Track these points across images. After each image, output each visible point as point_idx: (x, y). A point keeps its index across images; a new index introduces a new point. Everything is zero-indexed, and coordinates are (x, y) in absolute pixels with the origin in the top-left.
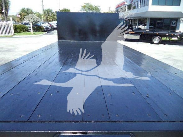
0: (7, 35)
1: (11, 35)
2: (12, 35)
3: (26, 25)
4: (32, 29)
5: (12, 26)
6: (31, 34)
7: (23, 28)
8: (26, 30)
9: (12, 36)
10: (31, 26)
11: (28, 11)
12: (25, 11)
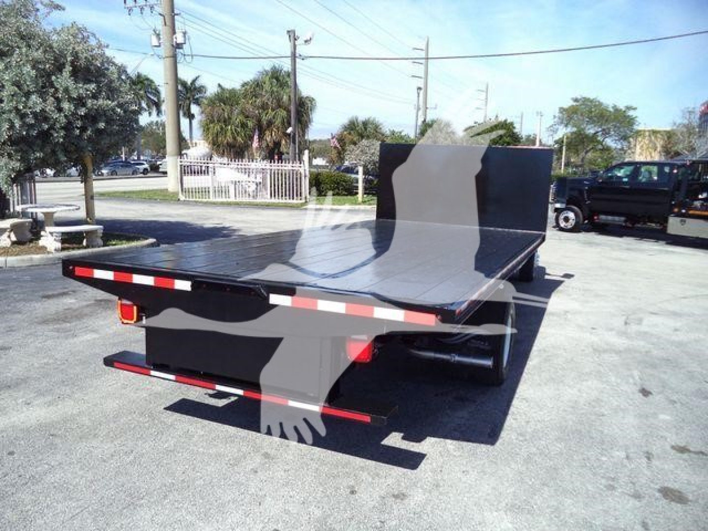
0: (289, 201)
1: (301, 202)
2: (303, 201)
3: (348, 172)
4: (360, 185)
5: (305, 176)
6: (356, 203)
7: (338, 183)
8: (346, 190)
9: (302, 205)
10: (360, 177)
11: (366, 129)
12: (357, 128)
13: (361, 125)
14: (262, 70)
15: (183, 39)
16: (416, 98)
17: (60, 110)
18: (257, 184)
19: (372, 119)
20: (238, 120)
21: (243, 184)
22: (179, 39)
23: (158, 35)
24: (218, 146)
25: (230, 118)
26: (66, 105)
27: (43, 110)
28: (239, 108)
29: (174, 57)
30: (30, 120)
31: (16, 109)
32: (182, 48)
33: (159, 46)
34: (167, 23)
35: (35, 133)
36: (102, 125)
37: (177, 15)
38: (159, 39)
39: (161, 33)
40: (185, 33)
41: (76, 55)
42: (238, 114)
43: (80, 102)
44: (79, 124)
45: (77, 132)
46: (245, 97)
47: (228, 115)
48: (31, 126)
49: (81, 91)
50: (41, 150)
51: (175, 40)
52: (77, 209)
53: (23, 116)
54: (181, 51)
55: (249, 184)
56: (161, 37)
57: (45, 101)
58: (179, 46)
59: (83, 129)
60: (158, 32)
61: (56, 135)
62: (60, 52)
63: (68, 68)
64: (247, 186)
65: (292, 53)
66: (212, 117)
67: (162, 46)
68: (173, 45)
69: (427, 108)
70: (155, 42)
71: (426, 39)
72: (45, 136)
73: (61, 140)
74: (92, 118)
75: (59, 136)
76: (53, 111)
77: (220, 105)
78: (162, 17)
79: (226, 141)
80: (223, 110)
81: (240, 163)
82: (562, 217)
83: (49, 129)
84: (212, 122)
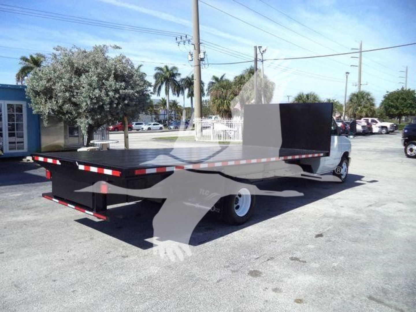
11: (308, 99)
12: (303, 99)
13: (305, 96)
14: (245, 69)
15: (203, 55)
16: (346, 78)
17: (107, 95)
18: (234, 131)
19: (312, 93)
20: (230, 97)
21: (228, 131)
22: (202, 56)
23: (192, 55)
24: (220, 112)
25: (226, 96)
26: (111, 93)
27: (100, 96)
28: (231, 90)
29: (199, 66)
30: (95, 101)
31: (89, 96)
32: (204, 61)
33: (192, 60)
34: (196, 48)
35: (96, 106)
36: (126, 102)
37: (201, 43)
38: (192, 57)
39: (193, 53)
40: (204, 53)
41: (116, 70)
42: (230, 94)
43: (116, 91)
44: (116, 102)
45: (115, 105)
46: (235, 85)
47: (225, 95)
48: (95, 104)
49: (117, 86)
50: (100, 114)
51: (199, 56)
52: (116, 142)
53: (92, 99)
54: (203, 62)
55: (231, 132)
56: (193, 55)
57: (101, 91)
58: (202, 59)
59: (118, 104)
60: (191, 53)
61: (105, 107)
62: (109, 69)
63: (112, 76)
64: (229, 133)
65: (255, 59)
66: (217, 96)
67: (193, 60)
68: (198, 59)
69: (361, 85)
70: (190, 58)
71: (360, 42)
72: (101, 108)
73: (108, 109)
74: (122, 98)
75: (107, 108)
76: (104, 96)
77: (221, 90)
78: (193, 46)
79: (223, 109)
80: (222, 92)
81: (228, 120)
82: (408, 148)
83: (102, 105)
84: (217, 99)
